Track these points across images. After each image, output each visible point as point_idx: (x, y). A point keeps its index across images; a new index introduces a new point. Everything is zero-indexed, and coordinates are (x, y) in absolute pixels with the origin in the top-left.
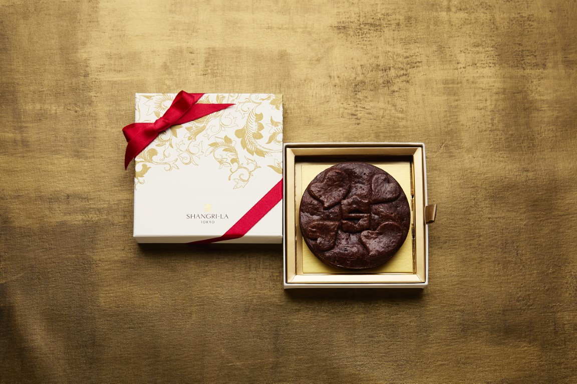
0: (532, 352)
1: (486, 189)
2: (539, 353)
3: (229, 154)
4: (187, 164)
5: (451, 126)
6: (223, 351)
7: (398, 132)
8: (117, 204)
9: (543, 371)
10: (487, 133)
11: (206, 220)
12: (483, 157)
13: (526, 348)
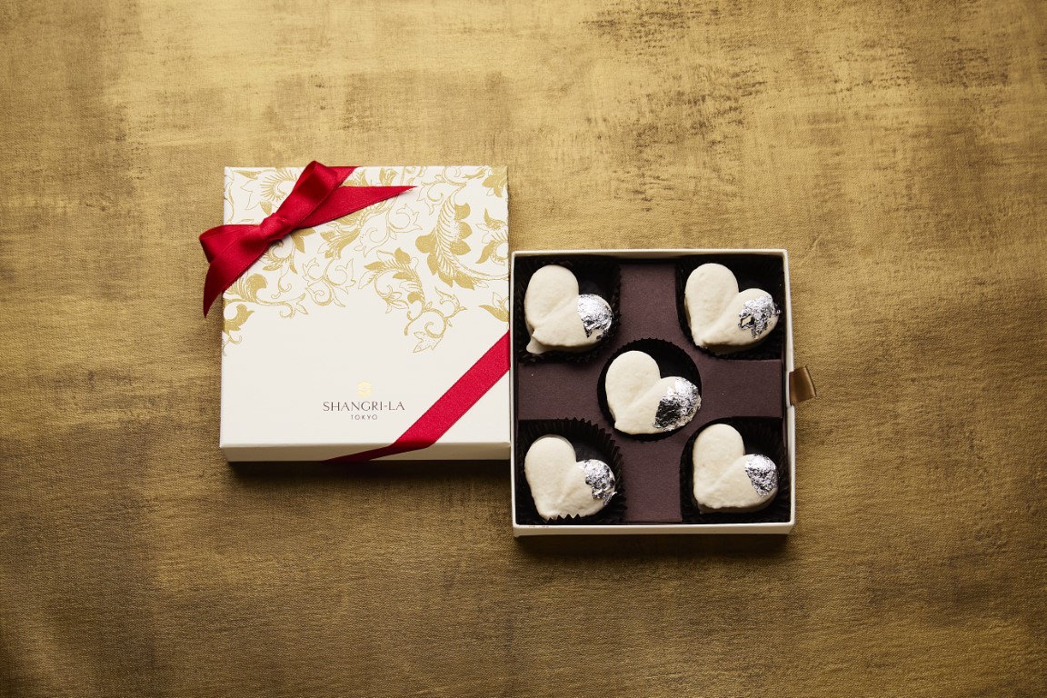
0: (1010, 636)
1: (903, 323)
2: (1026, 638)
3: (405, 283)
4: (323, 304)
5: (829, 204)
6: (406, 667)
7: (727, 220)
8: (188, 388)
9: (1035, 672)
10: (900, 214)
11: (361, 412)
12: (895, 261)
13: (998, 629)
